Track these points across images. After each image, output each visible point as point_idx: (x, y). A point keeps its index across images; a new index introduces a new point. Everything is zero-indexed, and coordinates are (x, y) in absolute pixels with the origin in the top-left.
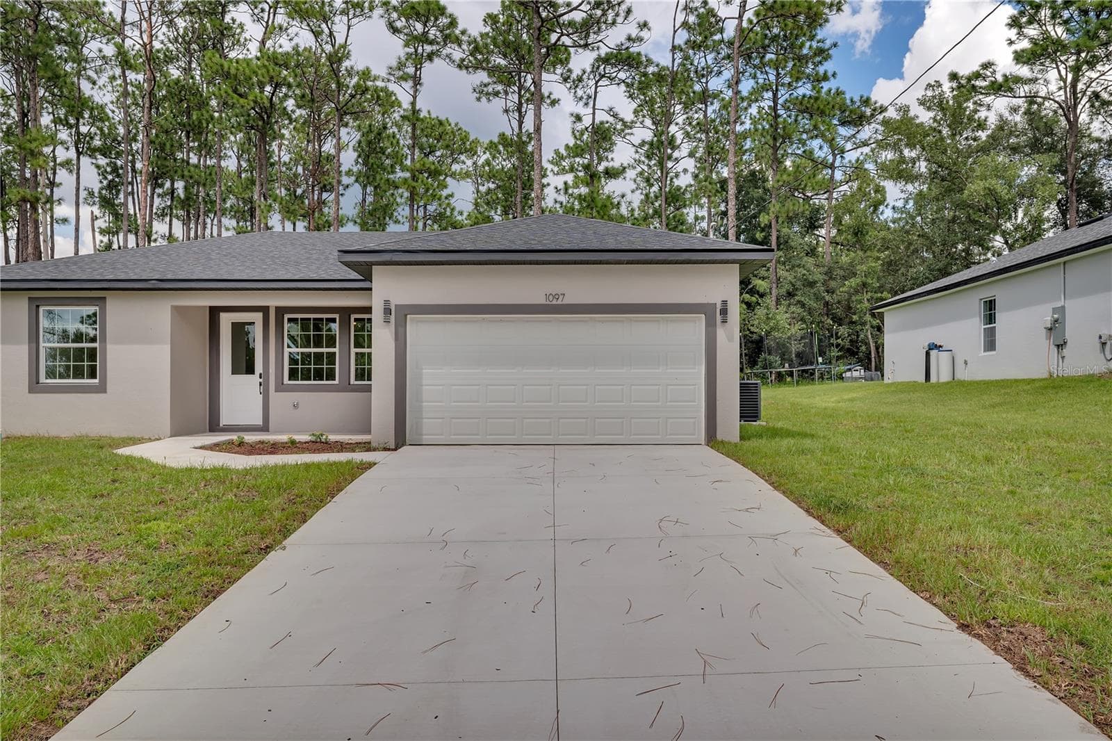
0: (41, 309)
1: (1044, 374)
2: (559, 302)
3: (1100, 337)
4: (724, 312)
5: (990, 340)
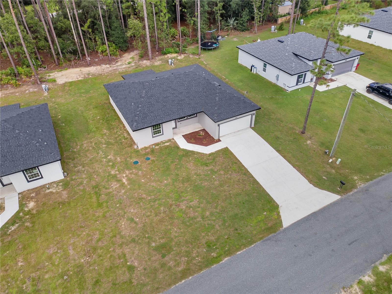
4: (254, 114)
5: (264, 70)
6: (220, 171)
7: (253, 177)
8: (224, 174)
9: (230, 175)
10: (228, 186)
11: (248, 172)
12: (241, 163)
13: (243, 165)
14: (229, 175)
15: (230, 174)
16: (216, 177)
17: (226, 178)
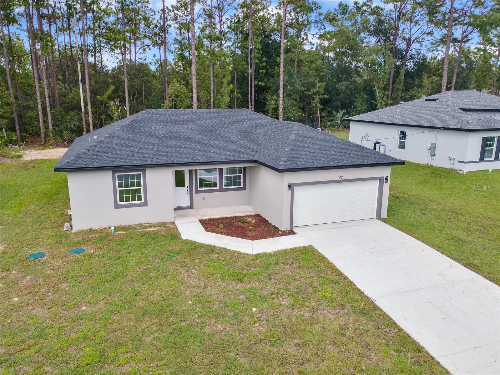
0: (116, 175)
1: (425, 163)
2: (341, 179)
3: (450, 158)
4: (387, 179)
5: (402, 146)
6: (277, 298)
7: (393, 324)
8: (293, 307)
9: (313, 310)
10: (298, 345)
11: (377, 308)
12: (351, 284)
13: (359, 290)
14: (310, 311)
15: (313, 308)
16: (261, 311)
17: (297, 318)
